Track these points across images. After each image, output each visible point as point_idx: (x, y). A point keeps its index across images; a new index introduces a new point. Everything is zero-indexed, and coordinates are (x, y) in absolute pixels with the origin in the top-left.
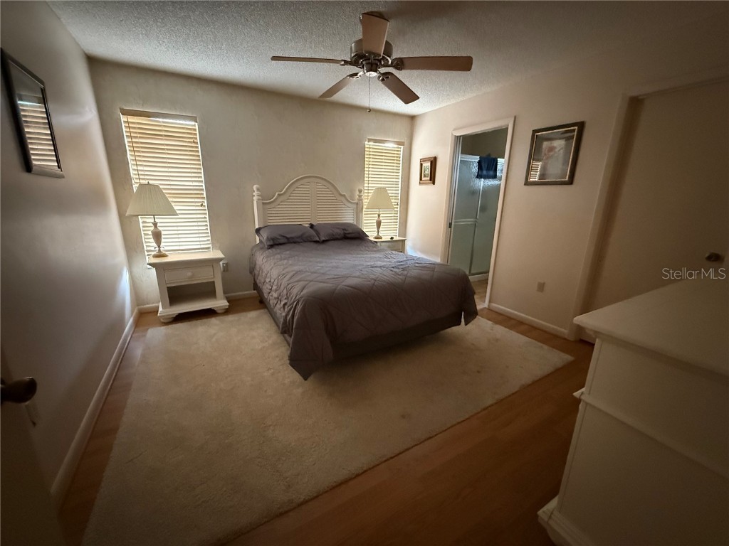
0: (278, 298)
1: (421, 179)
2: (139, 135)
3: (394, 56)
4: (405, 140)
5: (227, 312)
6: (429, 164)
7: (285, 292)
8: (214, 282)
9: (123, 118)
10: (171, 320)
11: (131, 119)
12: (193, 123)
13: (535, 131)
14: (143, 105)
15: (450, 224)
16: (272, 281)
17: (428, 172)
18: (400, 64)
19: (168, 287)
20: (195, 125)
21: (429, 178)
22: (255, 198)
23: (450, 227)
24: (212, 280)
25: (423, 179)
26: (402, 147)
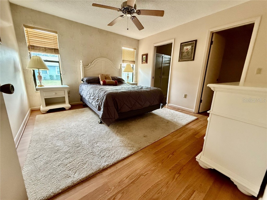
0: (94, 99)
1: (142, 62)
2: (32, 37)
3: (137, 9)
4: (136, 48)
5: (70, 109)
6: (145, 56)
7: (97, 95)
8: (65, 97)
9: (25, 29)
10: (46, 112)
11: (29, 29)
12: (56, 34)
13: (181, 44)
14: (34, 24)
15: (153, 77)
16: (90, 93)
17: (145, 59)
18: (139, 12)
19: (45, 99)
20: (56, 35)
21: (145, 61)
22: (81, 65)
23: (153, 78)
24: (64, 96)
25: (143, 62)
26: (135, 50)
